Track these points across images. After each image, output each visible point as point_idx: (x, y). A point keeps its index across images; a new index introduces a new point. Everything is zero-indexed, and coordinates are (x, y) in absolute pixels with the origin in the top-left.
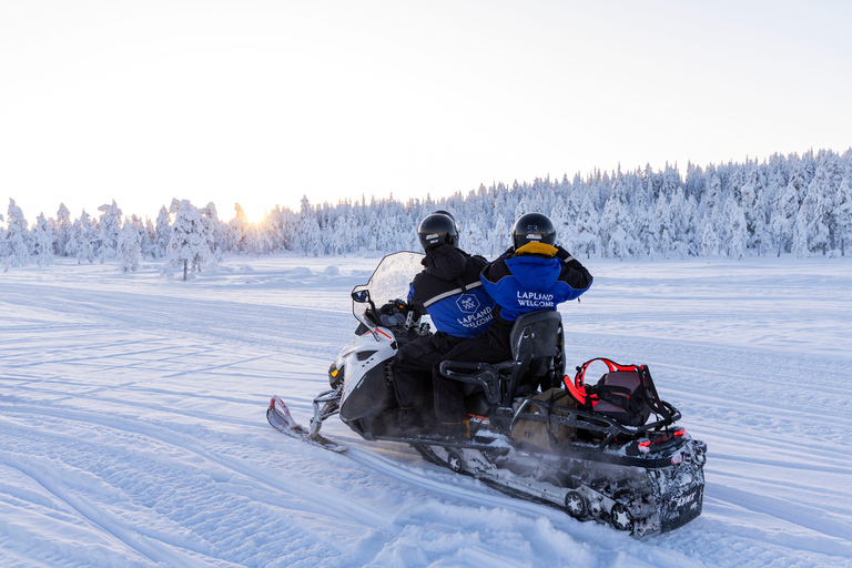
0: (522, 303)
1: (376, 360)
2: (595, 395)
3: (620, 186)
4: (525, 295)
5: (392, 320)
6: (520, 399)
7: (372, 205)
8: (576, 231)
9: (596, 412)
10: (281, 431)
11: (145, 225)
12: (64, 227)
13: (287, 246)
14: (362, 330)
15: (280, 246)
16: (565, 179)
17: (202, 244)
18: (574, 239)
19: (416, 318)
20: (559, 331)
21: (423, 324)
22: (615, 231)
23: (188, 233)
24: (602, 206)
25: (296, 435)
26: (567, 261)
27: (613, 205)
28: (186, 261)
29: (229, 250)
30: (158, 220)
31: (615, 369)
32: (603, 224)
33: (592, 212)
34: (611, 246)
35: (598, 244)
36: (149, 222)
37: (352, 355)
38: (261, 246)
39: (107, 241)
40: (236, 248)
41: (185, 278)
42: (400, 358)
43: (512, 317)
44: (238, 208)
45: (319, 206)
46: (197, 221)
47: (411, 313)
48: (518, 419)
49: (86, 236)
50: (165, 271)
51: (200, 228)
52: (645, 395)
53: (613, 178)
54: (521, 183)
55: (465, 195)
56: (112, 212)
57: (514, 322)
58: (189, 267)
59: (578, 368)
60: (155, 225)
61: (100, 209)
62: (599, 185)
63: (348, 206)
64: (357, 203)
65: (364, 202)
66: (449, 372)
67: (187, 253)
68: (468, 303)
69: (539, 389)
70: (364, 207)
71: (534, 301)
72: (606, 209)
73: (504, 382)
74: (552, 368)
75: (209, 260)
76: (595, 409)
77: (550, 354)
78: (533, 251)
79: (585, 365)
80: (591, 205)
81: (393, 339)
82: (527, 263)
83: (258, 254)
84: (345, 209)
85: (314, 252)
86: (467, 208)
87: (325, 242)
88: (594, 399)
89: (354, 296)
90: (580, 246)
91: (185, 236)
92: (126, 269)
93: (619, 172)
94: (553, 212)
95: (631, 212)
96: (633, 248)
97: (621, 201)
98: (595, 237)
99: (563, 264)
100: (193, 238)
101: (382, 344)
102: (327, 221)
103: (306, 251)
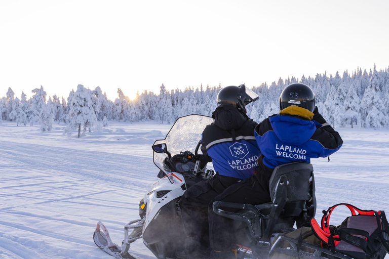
0: (279, 154)
1: (169, 198)
2: (337, 236)
3: (375, 79)
4: (282, 147)
5: (186, 167)
6: (277, 235)
7: (207, 90)
8: (344, 109)
9: (338, 251)
10: (101, 249)
11: (61, 102)
12: (10, 102)
13: (150, 116)
14: (161, 175)
15: (146, 116)
16: (337, 75)
17: (90, 113)
18: (342, 115)
19: (203, 166)
20: (311, 179)
21: (209, 171)
22: (371, 109)
23: (81, 106)
24: (363, 93)
25: (112, 253)
26: (324, 125)
27: (370, 92)
28: (80, 125)
29: (114, 118)
30: (68, 99)
31: (357, 213)
32: (362, 104)
33: (355, 97)
34: (368, 120)
35: (359, 118)
36: (63, 100)
37: (153, 194)
38: (134, 116)
39: (35, 112)
40: (118, 118)
41: (79, 136)
42: (186, 197)
43: (272, 165)
44: (120, 92)
45: (173, 91)
46: (88, 99)
47: (198, 162)
48: (273, 252)
49: (23, 108)
50: (66, 131)
51: (90, 103)
52: (382, 237)
53: (371, 74)
54: (307, 77)
55: (269, 85)
56: (40, 93)
57: (273, 170)
58: (82, 128)
59: (324, 212)
60: (67, 102)
61: (33, 91)
62: (361, 79)
63: (191, 91)
64: (197, 89)
65: (202, 89)
66: (220, 210)
67: (80, 119)
68: (239, 150)
69: (295, 227)
70: (202, 92)
71: (289, 153)
72: (365, 95)
73: (264, 221)
74: (305, 210)
75: (95, 125)
76: (337, 248)
77: (302, 199)
78: (292, 113)
79: (331, 210)
80: (355, 92)
81: (184, 182)
82: (285, 122)
83: (132, 122)
84: (189, 92)
85: (168, 120)
86: (270, 93)
87: (175, 114)
88: (337, 239)
89: (153, 147)
90: (346, 120)
91: (79, 109)
92: (44, 130)
93: (375, 70)
94: (328, 96)
95: (382, 97)
96: (384, 122)
97: (376, 90)
98: (357, 113)
99: (318, 126)
100: (84, 110)
101: (175, 186)
102: (177, 101)
103: (162, 120)
